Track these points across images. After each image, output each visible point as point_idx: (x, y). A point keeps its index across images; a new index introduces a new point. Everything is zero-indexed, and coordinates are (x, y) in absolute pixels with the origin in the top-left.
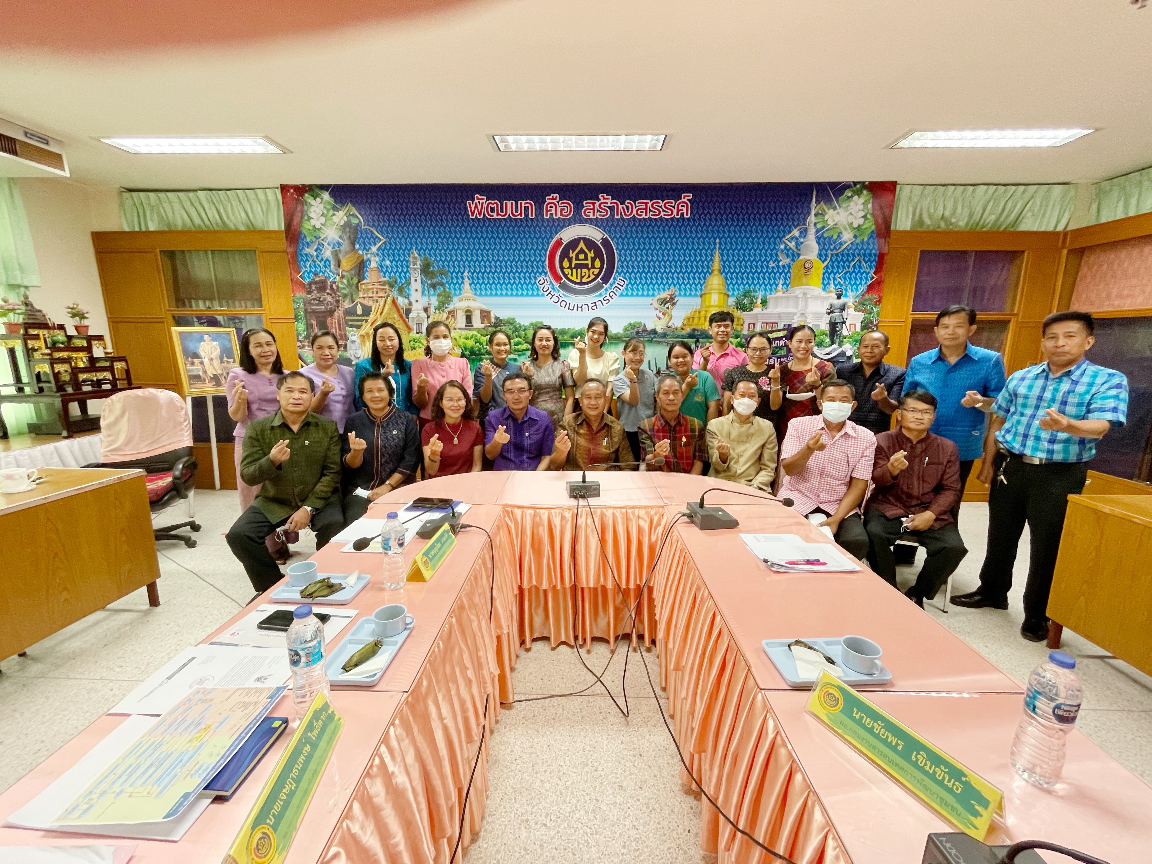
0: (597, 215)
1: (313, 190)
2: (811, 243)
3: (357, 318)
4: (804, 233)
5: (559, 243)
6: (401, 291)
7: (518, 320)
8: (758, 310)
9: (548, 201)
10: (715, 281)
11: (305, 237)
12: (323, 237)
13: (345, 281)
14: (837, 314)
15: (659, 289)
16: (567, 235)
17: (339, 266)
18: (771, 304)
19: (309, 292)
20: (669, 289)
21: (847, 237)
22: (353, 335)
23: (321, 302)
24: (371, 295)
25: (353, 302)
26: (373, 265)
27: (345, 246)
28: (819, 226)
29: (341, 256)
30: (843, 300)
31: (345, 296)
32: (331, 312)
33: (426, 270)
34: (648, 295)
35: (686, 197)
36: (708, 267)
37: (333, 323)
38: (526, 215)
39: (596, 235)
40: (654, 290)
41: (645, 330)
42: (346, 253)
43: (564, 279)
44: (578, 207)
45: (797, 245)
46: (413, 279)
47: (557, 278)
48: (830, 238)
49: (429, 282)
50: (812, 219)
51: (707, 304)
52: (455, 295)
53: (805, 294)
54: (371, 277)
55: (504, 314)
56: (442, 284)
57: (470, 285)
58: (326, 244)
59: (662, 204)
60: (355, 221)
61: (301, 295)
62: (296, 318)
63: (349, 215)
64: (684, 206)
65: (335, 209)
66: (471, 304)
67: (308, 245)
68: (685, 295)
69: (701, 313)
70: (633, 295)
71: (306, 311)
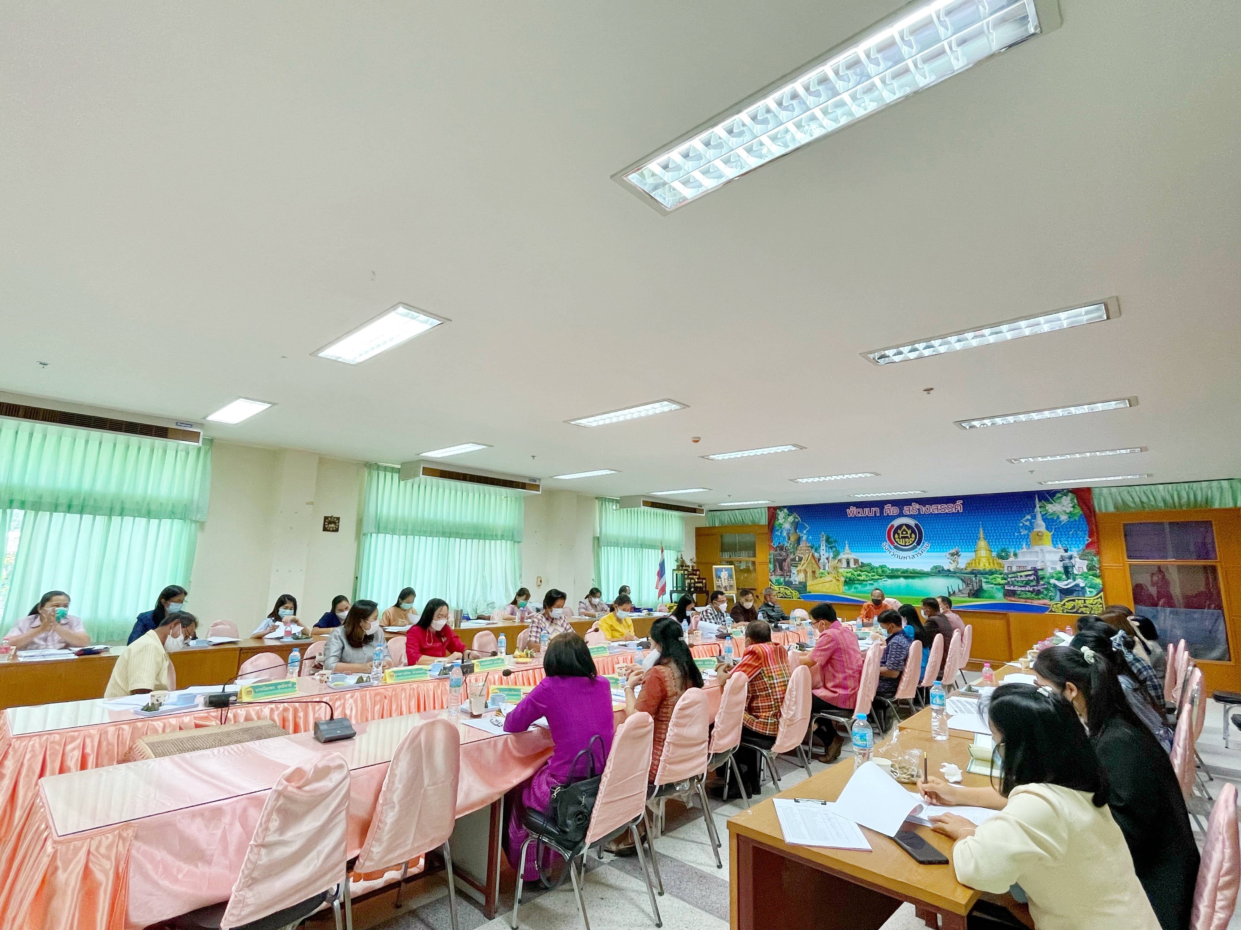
0: (911, 513)
1: (781, 508)
2: (1039, 521)
3: (796, 562)
4: (1034, 517)
5: (892, 526)
6: (816, 550)
7: (873, 564)
8: (1012, 559)
9: (886, 508)
10: (982, 543)
11: (776, 527)
12: (783, 527)
13: (791, 546)
14: (1067, 561)
15: (949, 548)
16: (897, 523)
17: (789, 539)
18: (1020, 555)
19: (776, 551)
20: (955, 548)
21: (1064, 518)
22: (794, 571)
23: (780, 555)
24: (802, 552)
25: (794, 555)
26: (804, 538)
27: (792, 531)
28: (1043, 513)
29: (790, 535)
30: (1069, 553)
31: (791, 553)
32: (785, 560)
33: (828, 541)
34: (943, 551)
35: (959, 502)
36: (977, 536)
37: (785, 565)
38: (875, 514)
39: (912, 522)
40: (946, 548)
41: (943, 570)
42: (793, 534)
43: (896, 544)
44: (901, 510)
45: (1031, 523)
46: (822, 545)
47: (892, 543)
48: (1053, 519)
49: (829, 546)
50: (1038, 509)
51: (979, 556)
52: (842, 552)
53: (1042, 550)
54: (802, 544)
55: (866, 561)
56: (835, 547)
57: (849, 547)
58: (784, 530)
59: (945, 506)
60: (797, 520)
62: (770, 562)
63: (795, 518)
64: (958, 506)
65: (789, 515)
66: (849, 556)
67: (777, 531)
68: (965, 551)
69: (977, 560)
70: (934, 551)
71: (774, 559)
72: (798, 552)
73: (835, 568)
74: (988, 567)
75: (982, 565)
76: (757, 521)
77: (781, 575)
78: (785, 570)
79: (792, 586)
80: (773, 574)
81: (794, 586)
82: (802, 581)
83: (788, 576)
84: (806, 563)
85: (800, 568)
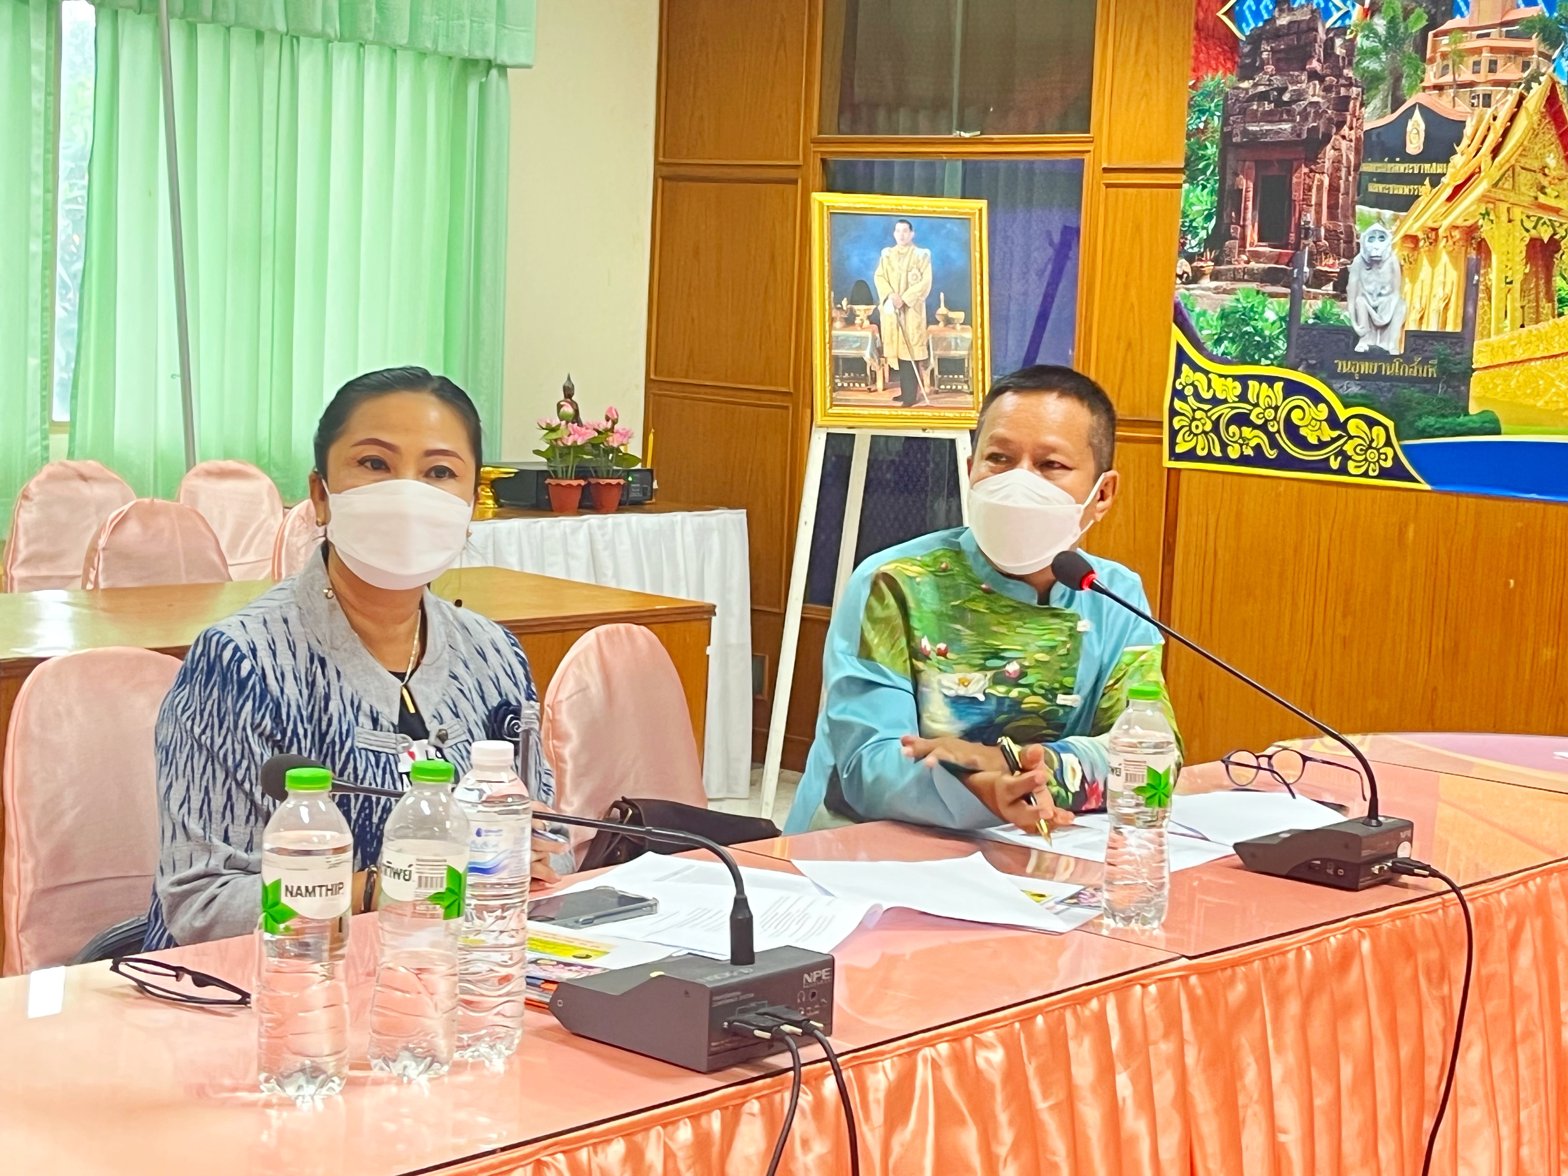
3: (1400, 168)
13: (1380, 24)
19: (1247, 72)
22: (1379, 236)
23: (1283, 108)
24: (1466, 76)
25: (1397, 104)
32: (1312, 147)
37: (1311, 188)
54: (1479, 4)
61: (1219, 80)
62: (1190, 168)
71: (1226, 137)
72: (1431, 76)
77: (1269, 277)
78: (1304, 232)
79: (1343, 366)
80: (1208, 266)
81: (1366, 367)
82: (1432, 325)
83: (1320, 279)
84: (1491, 172)
85: (1427, 220)
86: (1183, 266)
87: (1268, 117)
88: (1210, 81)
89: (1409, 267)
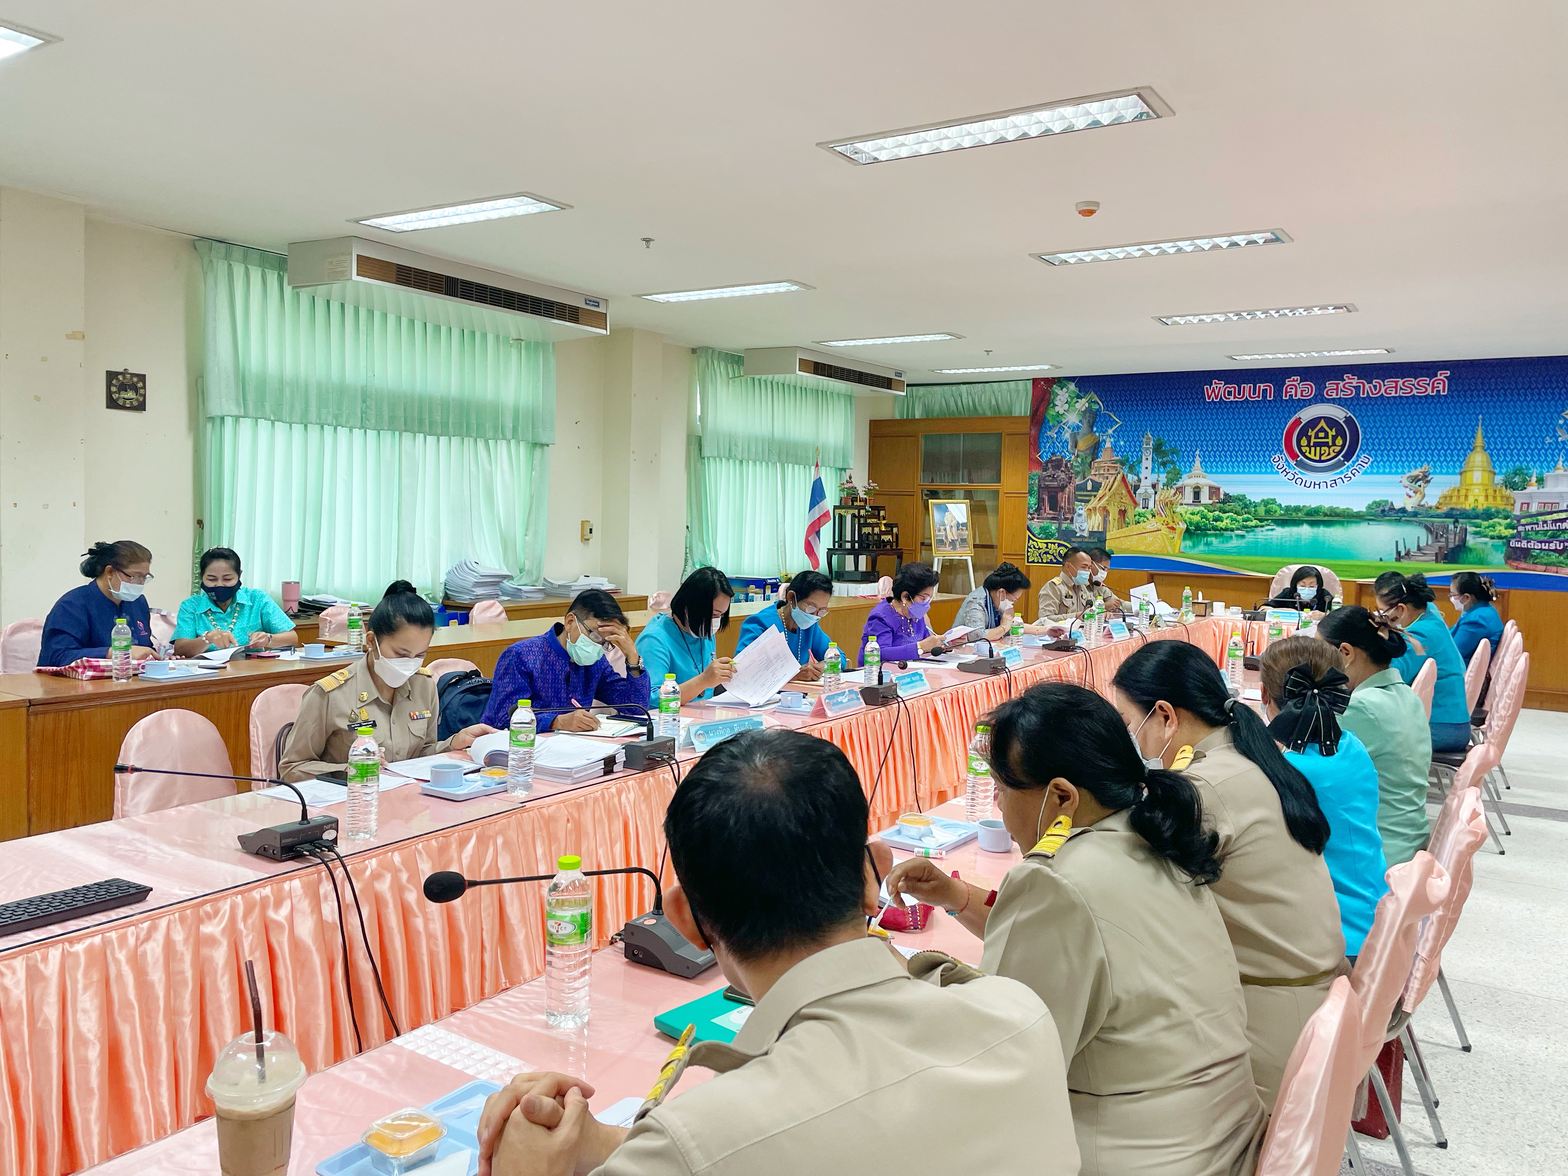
0: (1341, 395)
1: (1061, 381)
3: (1086, 493)
5: (1298, 421)
6: (1132, 469)
7: (1248, 497)
8: (1532, 489)
9: (1288, 383)
10: (1478, 458)
11: (1049, 421)
12: (1064, 421)
13: (1079, 460)
15: (1409, 467)
16: (1307, 414)
17: (1076, 447)
18: (1549, 482)
19: (1045, 470)
20: (1421, 467)
22: (1081, 509)
23: (1054, 478)
24: (1102, 472)
25: (1084, 478)
26: (1108, 445)
27: (1084, 428)
29: (1078, 438)
31: (1078, 473)
32: (1062, 488)
33: (1158, 449)
34: (1396, 473)
35: (1443, 375)
36: (1469, 443)
37: (1063, 498)
38: (1264, 397)
39: (1339, 413)
40: (1403, 467)
41: (1392, 509)
42: (1084, 435)
43: (1301, 457)
44: (1321, 388)
46: (1144, 458)
47: (1294, 456)
49: (1160, 460)
51: (1468, 482)
52: (1185, 472)
54: (1104, 456)
55: (1233, 491)
56: (1173, 463)
57: (1201, 463)
58: (1066, 428)
59: (1414, 382)
60: (1095, 407)
61: (1037, 472)
62: (1030, 493)
63: (1091, 402)
64: (1440, 383)
65: (1079, 397)
66: (1201, 481)
67: (1050, 428)
68: (1441, 473)
69: (1461, 491)
70: (1378, 473)
71: (1040, 487)
72: (1093, 472)
73: (1169, 504)
74: (1482, 505)
75: (1471, 499)
76: (1004, 409)
77: (1053, 519)
78: (1061, 508)
79: (1073, 540)
80: (1036, 516)
81: (1079, 540)
82: (1095, 529)
83: (1066, 519)
84: (1109, 494)
85: (1093, 505)
86: (1029, 516)
87: (1051, 481)
88: (1034, 472)
89: (1089, 516)
